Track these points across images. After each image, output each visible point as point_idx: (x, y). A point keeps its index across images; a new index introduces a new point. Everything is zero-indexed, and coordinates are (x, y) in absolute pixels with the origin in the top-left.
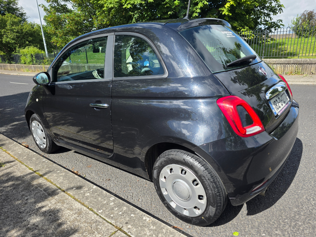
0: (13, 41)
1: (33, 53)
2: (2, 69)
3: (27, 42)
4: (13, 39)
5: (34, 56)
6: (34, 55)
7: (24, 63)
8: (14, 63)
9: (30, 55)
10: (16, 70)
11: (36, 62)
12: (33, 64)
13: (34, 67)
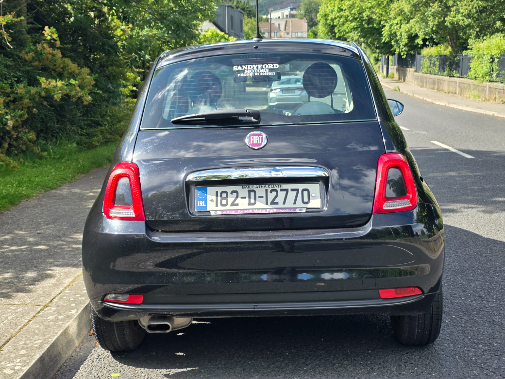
0: (467, 21)
1: (496, 51)
2: (433, 89)
3: (498, 24)
4: (469, 16)
5: (496, 60)
6: (497, 58)
7: (473, 76)
8: (458, 75)
9: (489, 58)
10: (456, 93)
11: (498, 76)
12: (490, 81)
13: (490, 88)
